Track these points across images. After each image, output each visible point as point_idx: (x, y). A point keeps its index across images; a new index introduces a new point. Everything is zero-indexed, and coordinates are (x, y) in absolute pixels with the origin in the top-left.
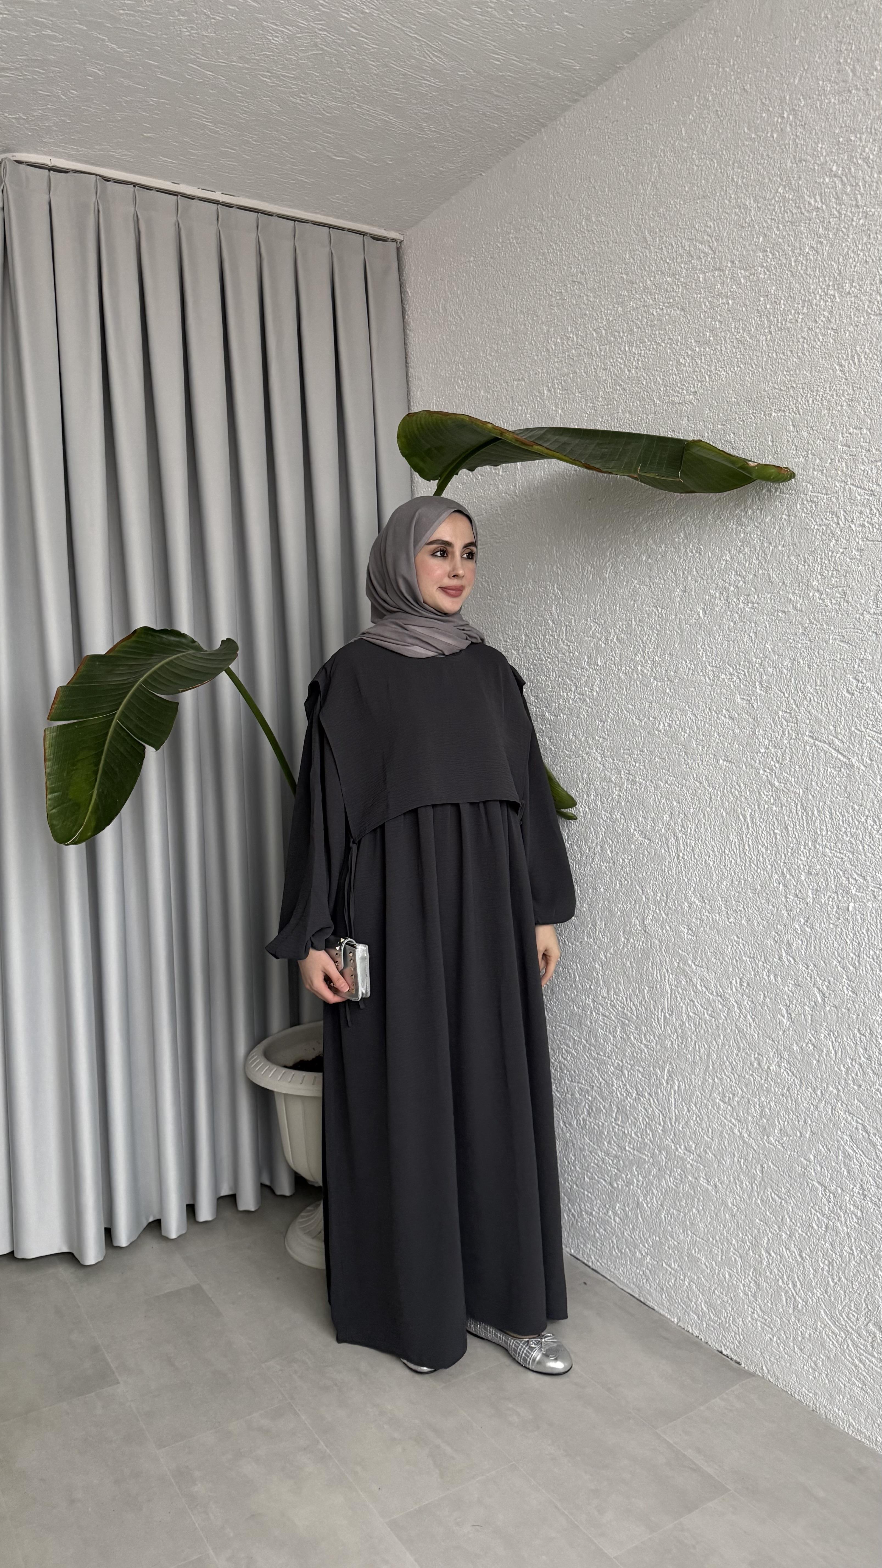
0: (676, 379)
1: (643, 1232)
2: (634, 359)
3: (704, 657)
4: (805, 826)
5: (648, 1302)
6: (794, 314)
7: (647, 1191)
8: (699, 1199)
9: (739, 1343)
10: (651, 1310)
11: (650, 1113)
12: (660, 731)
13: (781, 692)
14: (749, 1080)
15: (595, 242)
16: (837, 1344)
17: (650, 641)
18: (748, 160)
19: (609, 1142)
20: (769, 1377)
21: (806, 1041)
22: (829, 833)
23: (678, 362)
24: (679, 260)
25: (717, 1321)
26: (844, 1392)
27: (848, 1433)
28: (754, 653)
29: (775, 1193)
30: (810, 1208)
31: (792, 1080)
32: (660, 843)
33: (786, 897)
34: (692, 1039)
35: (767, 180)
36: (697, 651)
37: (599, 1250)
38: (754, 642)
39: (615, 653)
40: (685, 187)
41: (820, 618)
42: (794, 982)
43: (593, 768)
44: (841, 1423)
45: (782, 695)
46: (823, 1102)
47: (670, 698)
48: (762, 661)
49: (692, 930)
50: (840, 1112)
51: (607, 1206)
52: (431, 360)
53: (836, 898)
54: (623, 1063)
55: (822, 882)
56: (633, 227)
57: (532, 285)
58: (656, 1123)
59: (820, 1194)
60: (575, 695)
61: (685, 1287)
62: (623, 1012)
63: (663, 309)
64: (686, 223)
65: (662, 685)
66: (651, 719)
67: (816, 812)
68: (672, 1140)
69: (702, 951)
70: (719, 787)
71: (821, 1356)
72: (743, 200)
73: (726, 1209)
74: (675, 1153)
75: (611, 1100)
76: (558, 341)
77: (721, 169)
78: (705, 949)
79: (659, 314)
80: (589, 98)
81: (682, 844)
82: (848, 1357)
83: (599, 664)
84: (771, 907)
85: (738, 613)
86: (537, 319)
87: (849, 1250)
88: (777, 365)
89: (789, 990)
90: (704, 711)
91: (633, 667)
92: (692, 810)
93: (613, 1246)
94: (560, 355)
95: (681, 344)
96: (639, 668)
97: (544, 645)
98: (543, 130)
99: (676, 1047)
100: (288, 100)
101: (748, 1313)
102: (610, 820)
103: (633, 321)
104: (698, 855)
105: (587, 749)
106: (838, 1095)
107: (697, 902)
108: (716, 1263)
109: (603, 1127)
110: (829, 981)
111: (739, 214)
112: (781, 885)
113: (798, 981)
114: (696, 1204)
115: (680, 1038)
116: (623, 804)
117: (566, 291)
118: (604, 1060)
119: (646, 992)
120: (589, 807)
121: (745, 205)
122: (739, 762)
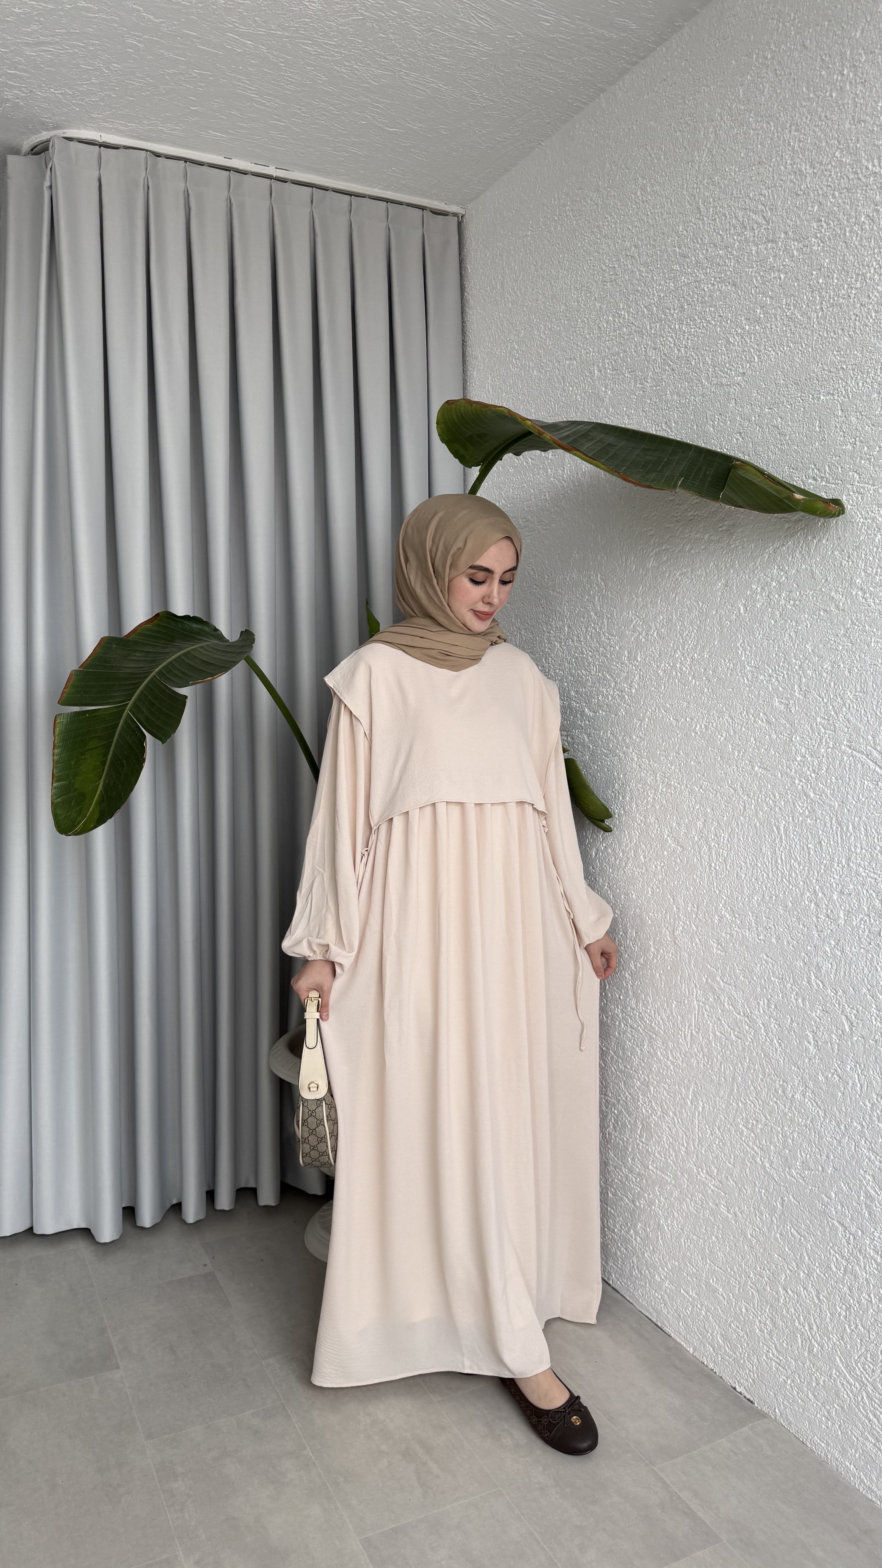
0: (725, 359)
1: (663, 1255)
2: (684, 338)
3: (744, 656)
4: (839, 842)
5: (665, 1328)
6: (847, 289)
7: (668, 1214)
8: (718, 1227)
9: (753, 1380)
10: (667, 1336)
11: (674, 1133)
12: (697, 733)
13: (820, 697)
14: (773, 1106)
15: (649, 213)
16: (851, 1395)
17: (690, 638)
18: (805, 122)
19: (633, 1159)
20: (782, 1421)
21: (832, 1071)
22: (864, 851)
23: (728, 342)
24: (732, 231)
25: (732, 1356)
26: (857, 1446)
27: (859, 1490)
28: (794, 654)
29: (794, 1228)
30: (829, 1248)
31: (816, 1111)
32: (692, 851)
33: (817, 917)
34: (717, 1059)
35: (824, 144)
36: (736, 650)
37: (620, 1269)
38: (794, 642)
39: (655, 649)
40: (740, 152)
41: (863, 619)
42: (822, 1007)
43: (629, 769)
44: (852, 1479)
45: (821, 700)
46: (847, 1138)
47: (708, 699)
48: (801, 663)
49: (721, 945)
50: (863, 1149)
51: (629, 1224)
52: (487, 339)
53: (868, 920)
54: (649, 1078)
55: (854, 904)
56: (687, 197)
57: (587, 261)
58: (679, 1143)
59: (840, 1235)
60: (614, 692)
61: (702, 1316)
62: (651, 1026)
63: (714, 285)
64: (740, 192)
65: (700, 685)
66: (688, 719)
67: (851, 828)
68: (694, 1163)
69: (731, 968)
70: (754, 795)
71: (835, 1405)
72: (799, 165)
73: (745, 1240)
74: (697, 1176)
75: (636, 1115)
76: (610, 318)
77: (778, 133)
78: (734, 966)
79: (710, 290)
80: (649, 60)
81: (714, 853)
82: (862, 1410)
83: (639, 660)
84: (801, 926)
85: (779, 611)
86: (591, 296)
87: (867, 1297)
88: (828, 344)
89: (816, 1015)
90: (741, 714)
91: (672, 664)
92: (725, 818)
93: (633, 1266)
94: (611, 334)
95: (731, 321)
96: (678, 666)
97: (585, 638)
98: (602, 95)
99: (702, 1066)
100: (332, 68)
101: (763, 1351)
102: (644, 824)
103: (684, 297)
104: (730, 867)
105: (624, 748)
106: (862, 1132)
107: (727, 916)
108: (733, 1295)
109: (627, 1143)
110: (857, 1009)
111: (795, 181)
112: (813, 904)
113: (826, 1006)
114: (716, 1231)
115: (705, 1058)
116: (657, 808)
117: (619, 266)
118: (630, 1074)
119: (674, 1006)
120: (624, 809)
121: (800, 171)
122: (775, 770)
